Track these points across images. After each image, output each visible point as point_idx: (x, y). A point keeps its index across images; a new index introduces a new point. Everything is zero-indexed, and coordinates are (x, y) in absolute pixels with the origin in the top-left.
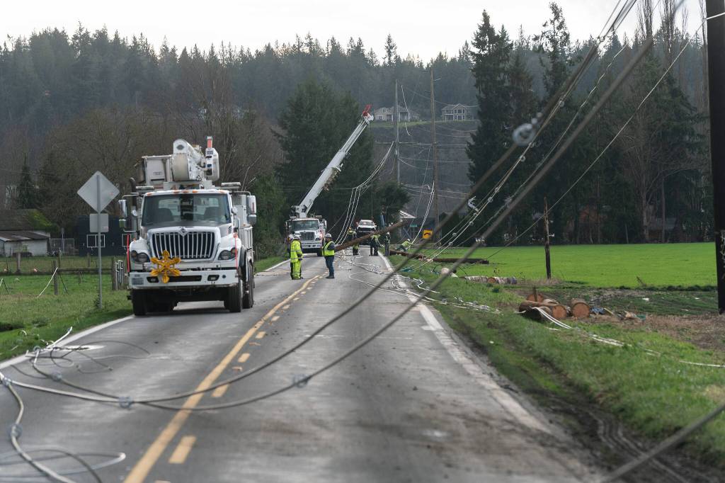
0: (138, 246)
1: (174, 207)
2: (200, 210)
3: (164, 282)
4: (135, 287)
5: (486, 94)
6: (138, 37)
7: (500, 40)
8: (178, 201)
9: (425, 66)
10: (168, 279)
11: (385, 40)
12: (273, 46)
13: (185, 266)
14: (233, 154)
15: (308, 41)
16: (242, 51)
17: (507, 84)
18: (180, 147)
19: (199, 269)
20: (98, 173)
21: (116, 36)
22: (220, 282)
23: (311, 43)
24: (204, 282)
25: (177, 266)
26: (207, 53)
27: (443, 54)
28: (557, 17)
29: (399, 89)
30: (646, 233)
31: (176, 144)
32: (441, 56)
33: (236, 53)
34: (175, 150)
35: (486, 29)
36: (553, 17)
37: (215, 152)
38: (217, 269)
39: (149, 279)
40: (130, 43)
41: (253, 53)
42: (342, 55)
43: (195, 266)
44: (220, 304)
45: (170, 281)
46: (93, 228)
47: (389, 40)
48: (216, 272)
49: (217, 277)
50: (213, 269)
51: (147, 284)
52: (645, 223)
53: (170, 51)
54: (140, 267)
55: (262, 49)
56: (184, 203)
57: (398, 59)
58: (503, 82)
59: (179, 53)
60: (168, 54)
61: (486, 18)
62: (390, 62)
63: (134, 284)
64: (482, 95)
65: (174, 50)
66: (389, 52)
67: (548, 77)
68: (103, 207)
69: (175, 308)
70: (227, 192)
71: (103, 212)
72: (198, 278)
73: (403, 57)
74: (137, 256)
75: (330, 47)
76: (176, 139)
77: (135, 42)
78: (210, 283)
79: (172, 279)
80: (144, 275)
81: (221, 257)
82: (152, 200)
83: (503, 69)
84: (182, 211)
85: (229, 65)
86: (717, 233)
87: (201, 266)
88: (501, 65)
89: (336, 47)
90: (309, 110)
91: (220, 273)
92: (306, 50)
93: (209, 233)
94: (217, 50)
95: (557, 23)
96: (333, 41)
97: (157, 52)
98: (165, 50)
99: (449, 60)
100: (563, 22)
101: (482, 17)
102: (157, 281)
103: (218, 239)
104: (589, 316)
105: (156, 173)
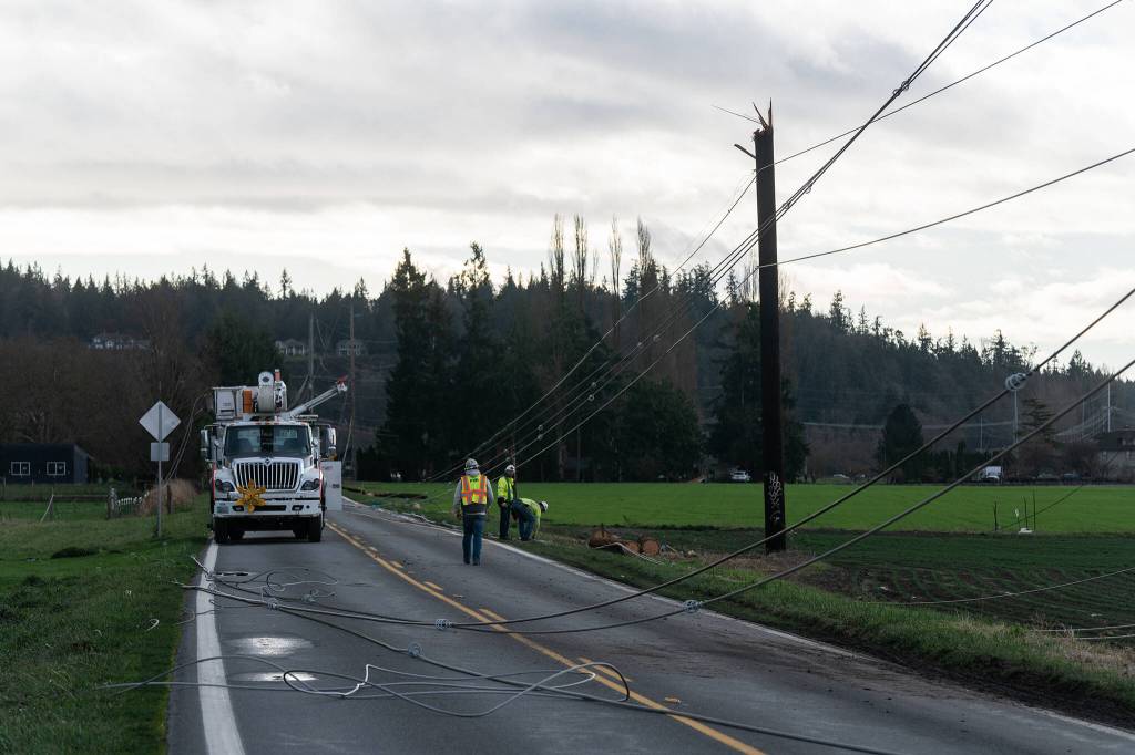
0: (222, 475)
1: (253, 439)
2: (278, 442)
3: (249, 511)
4: (221, 515)
5: (405, 331)
6: (32, 265)
7: (419, 278)
8: (258, 431)
9: (319, 302)
10: (253, 508)
11: (281, 274)
12: (169, 278)
13: (270, 496)
14: (181, 384)
15: (204, 273)
16: (136, 283)
17: (427, 321)
18: (266, 380)
19: (284, 499)
20: (160, 403)
21: (10, 265)
22: (304, 512)
23: (207, 275)
24: (289, 512)
25: (262, 496)
26: (102, 284)
27: (338, 289)
28: (478, 257)
29: (315, 324)
30: (561, 471)
31: (261, 377)
32: (335, 291)
33: (131, 284)
34: (261, 383)
35: (407, 267)
36: (474, 256)
37: (284, 385)
38: (301, 499)
39: (234, 508)
40: (23, 271)
41: (148, 285)
42: (237, 287)
43: (280, 496)
44: (290, 534)
45: (255, 510)
46: (154, 457)
47: (285, 275)
48: (300, 503)
49: (301, 507)
50: (297, 499)
51: (232, 513)
52: (560, 461)
53: (64, 279)
54: (225, 496)
55: (157, 281)
56: (265, 435)
57: (292, 294)
58: (422, 319)
59: (73, 283)
60: (62, 284)
61: (408, 256)
62: (284, 296)
63: (220, 512)
64: (402, 332)
65: (67, 280)
66: (284, 286)
67: (467, 316)
68: (164, 436)
69: (245, 537)
70: (306, 424)
71: (165, 441)
72: (283, 508)
73: (298, 292)
74: (221, 486)
75: (226, 279)
76: (262, 370)
77: (29, 270)
78: (294, 513)
79: (258, 508)
80: (229, 504)
81: (304, 488)
82: (233, 431)
83: (423, 306)
84: (262, 441)
85: (122, 296)
86: (766, 475)
87: (286, 496)
88: (421, 303)
89: (231, 281)
90: (227, 342)
91: (305, 503)
92: (202, 282)
93: (293, 465)
94: (112, 281)
95: (477, 263)
96: (228, 274)
97: (51, 281)
98: (58, 280)
99: (343, 296)
100: (483, 262)
101: (404, 255)
102: (243, 510)
103: (302, 471)
104: (658, 553)
105: (226, 404)
